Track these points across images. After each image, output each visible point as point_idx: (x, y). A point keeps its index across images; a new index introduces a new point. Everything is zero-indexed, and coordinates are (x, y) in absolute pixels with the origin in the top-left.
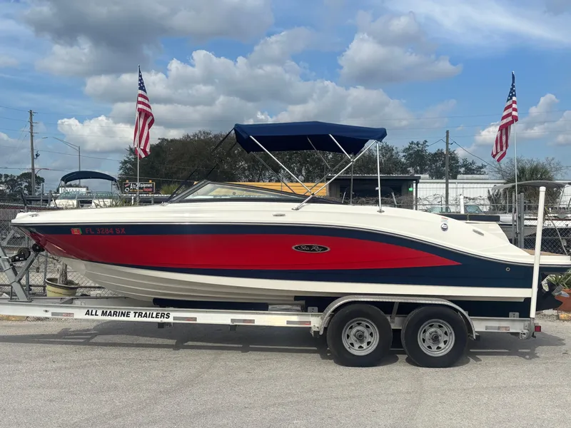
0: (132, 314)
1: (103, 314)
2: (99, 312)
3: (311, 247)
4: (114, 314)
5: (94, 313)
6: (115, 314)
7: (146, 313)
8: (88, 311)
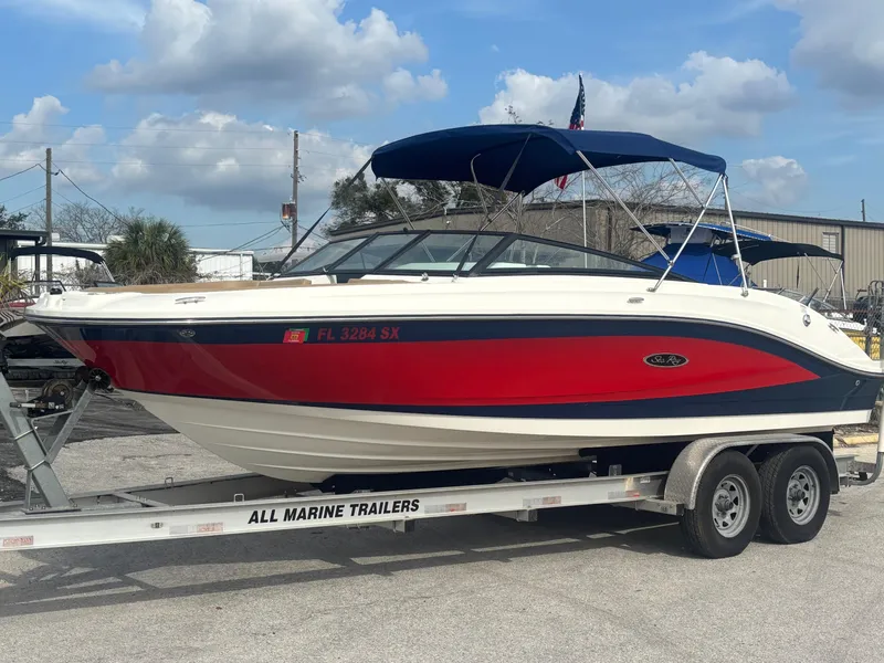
0: (347, 510)
1: (289, 516)
2: (280, 514)
3: (666, 357)
4: (310, 513)
5: (267, 517)
6: (313, 513)
7: (374, 505)
8: (256, 513)
